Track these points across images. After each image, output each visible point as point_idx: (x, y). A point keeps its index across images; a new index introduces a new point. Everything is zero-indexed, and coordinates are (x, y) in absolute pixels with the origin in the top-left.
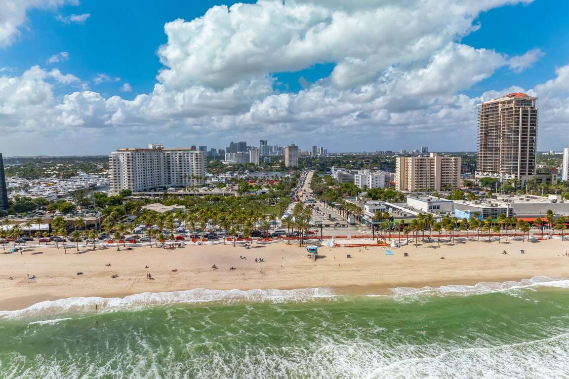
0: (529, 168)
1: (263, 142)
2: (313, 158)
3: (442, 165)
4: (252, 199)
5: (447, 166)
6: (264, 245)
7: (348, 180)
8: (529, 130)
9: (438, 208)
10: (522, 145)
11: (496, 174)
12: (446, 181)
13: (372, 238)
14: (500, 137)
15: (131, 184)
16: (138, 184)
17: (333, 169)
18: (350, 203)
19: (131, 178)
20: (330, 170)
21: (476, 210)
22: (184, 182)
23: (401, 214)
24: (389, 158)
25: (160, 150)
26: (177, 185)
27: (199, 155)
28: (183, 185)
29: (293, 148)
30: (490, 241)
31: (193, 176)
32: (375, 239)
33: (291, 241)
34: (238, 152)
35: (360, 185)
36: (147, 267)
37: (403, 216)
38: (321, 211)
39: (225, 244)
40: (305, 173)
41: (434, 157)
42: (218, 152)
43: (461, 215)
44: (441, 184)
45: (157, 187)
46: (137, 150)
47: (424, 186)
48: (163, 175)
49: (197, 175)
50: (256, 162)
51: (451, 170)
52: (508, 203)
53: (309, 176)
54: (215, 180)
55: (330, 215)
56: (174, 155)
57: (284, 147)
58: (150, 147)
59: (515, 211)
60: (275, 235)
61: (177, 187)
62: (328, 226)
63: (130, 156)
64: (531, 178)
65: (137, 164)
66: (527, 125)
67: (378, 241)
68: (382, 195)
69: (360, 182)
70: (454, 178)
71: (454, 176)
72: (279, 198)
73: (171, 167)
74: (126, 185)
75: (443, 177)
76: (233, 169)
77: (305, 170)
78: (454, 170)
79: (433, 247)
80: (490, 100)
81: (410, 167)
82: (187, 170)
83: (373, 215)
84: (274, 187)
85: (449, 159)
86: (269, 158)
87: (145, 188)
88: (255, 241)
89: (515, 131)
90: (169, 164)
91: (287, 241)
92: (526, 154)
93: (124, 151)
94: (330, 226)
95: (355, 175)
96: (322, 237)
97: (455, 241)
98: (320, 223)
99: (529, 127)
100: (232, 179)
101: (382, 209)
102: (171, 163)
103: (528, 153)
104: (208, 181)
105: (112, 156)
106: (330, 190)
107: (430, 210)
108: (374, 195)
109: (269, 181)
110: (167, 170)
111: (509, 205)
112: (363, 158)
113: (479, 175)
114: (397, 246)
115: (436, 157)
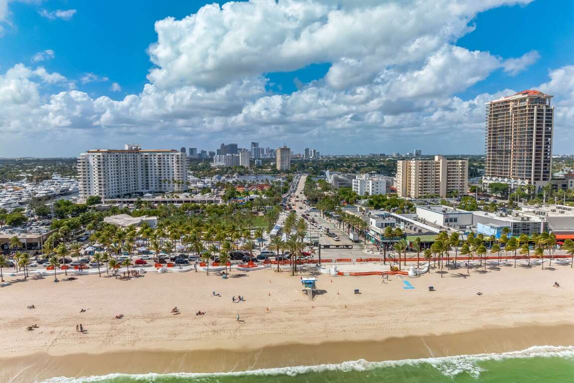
0: (544, 172)
1: (254, 144)
2: (305, 161)
3: (448, 169)
4: (237, 208)
5: (453, 170)
6: (245, 273)
7: (345, 186)
8: (544, 131)
9: (456, 220)
10: (536, 147)
11: (506, 180)
12: (453, 187)
13: (382, 262)
14: (511, 139)
15: (102, 189)
16: (111, 190)
17: (327, 172)
18: (352, 216)
19: (102, 183)
20: (324, 174)
21: (505, 225)
22: (163, 187)
23: (415, 229)
24: (383, 161)
25: (137, 151)
26: (155, 190)
27: (180, 157)
28: (163, 190)
29: (285, 150)
30: (529, 266)
31: (173, 180)
32: (387, 263)
33: (281, 267)
34: (227, 155)
35: (359, 191)
36: (83, 311)
37: (417, 232)
38: (317, 223)
39: (196, 271)
40: (297, 177)
41: (439, 160)
42: (208, 154)
43: (486, 231)
44: (447, 190)
45: (133, 193)
46: (109, 152)
47: (428, 192)
48: (140, 179)
49: (177, 179)
50: (246, 165)
51: (457, 175)
52: (541, 216)
53: (302, 180)
54: (200, 185)
55: (328, 229)
56: (152, 157)
57: (275, 150)
58: (127, 148)
59: (550, 226)
60: (260, 257)
61: (156, 192)
62: (327, 247)
63: (101, 157)
64: (545, 184)
65: (110, 167)
66: (542, 125)
67: (391, 268)
68: (385, 203)
69: (359, 188)
70: (461, 184)
71: (461, 181)
72: (268, 206)
73: (149, 171)
74: (97, 191)
75: (449, 182)
76: (222, 172)
77: (297, 173)
78: (461, 175)
79: (462, 275)
80: (499, 98)
81: (413, 171)
82: (167, 173)
83: (381, 231)
84: (263, 193)
85: (455, 163)
86: (260, 161)
87: (118, 194)
88: (235, 267)
89: (528, 132)
90: (147, 167)
91: (276, 266)
92: (540, 158)
93: (95, 152)
94: (331, 247)
95: (353, 180)
96: (320, 261)
97: (487, 267)
98: (317, 239)
99: (544, 127)
100: (218, 183)
101: (391, 223)
102: (149, 165)
103: (543, 156)
104: (192, 186)
105: (81, 158)
106: (327, 197)
107: (447, 223)
108: (376, 203)
109: (258, 185)
110: (144, 174)
111: (543, 218)
112: (357, 161)
113: (487, 181)
114: (417, 275)
115: (441, 160)
